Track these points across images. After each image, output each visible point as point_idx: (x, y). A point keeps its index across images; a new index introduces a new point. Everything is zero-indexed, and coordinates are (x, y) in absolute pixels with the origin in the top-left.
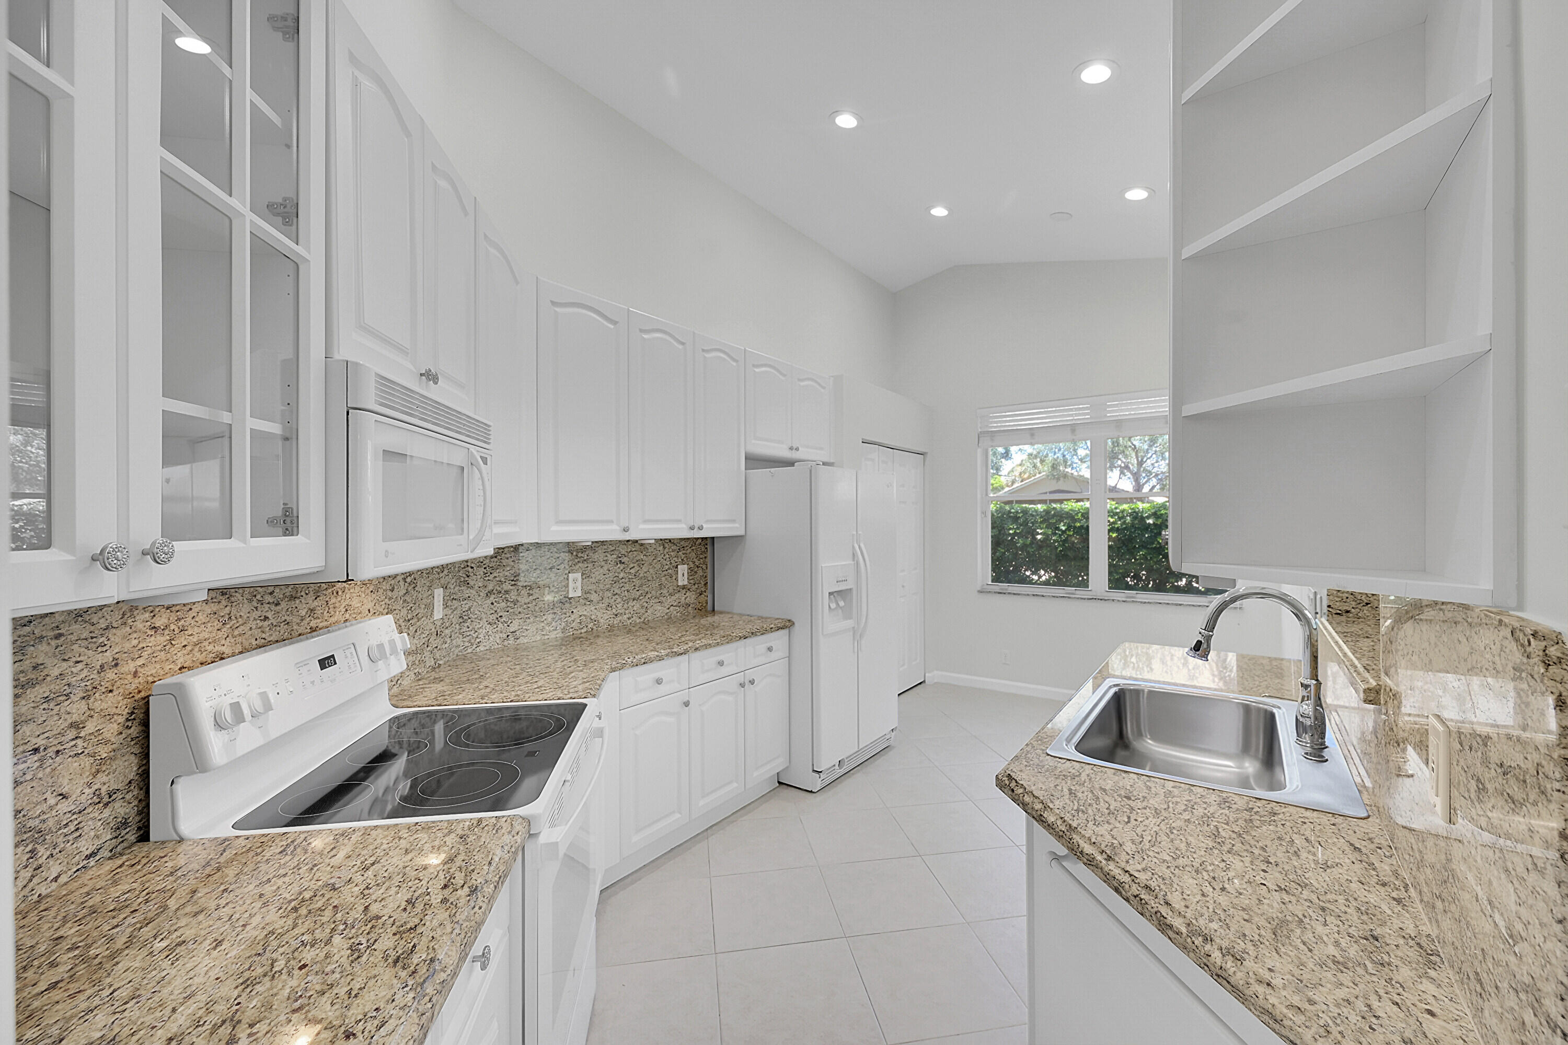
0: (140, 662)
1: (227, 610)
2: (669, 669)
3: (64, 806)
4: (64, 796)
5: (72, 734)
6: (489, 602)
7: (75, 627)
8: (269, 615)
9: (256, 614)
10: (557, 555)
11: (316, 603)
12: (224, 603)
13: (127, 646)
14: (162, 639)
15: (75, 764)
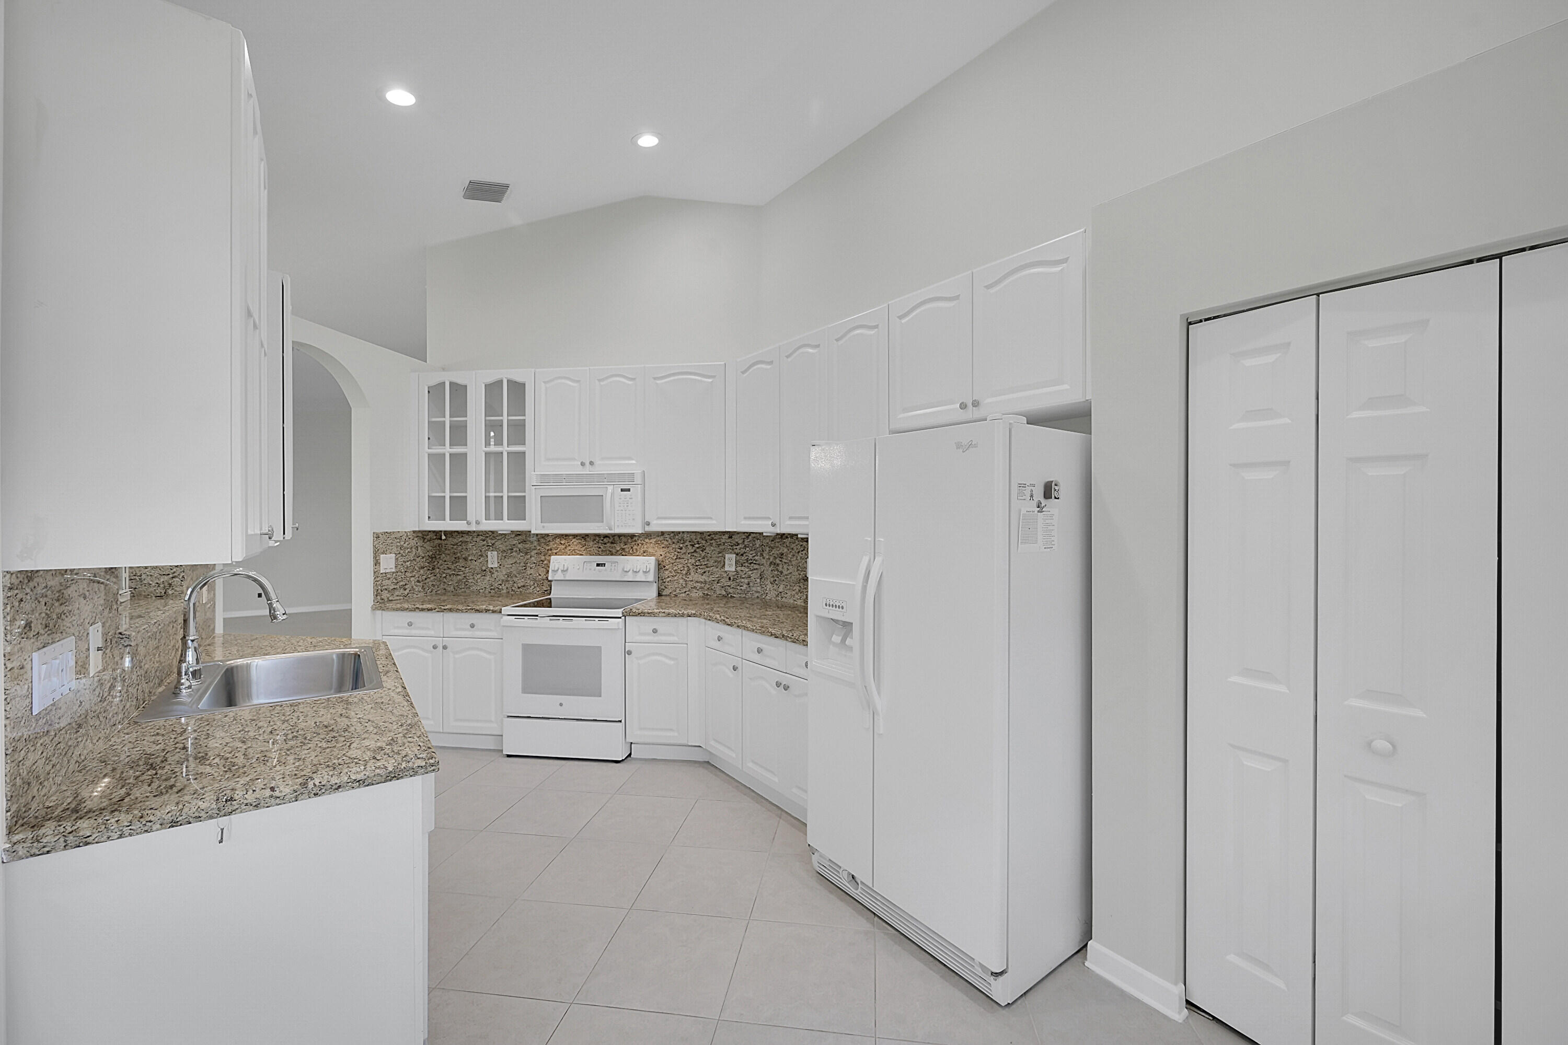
0: (557, 551)
1: (584, 543)
2: (733, 636)
3: (540, 577)
4: (540, 575)
5: (541, 562)
6: (770, 569)
7: (542, 540)
8: (601, 547)
9: (596, 546)
10: (801, 543)
11: (625, 547)
12: (583, 540)
13: (554, 546)
14: (563, 547)
15: (542, 569)
